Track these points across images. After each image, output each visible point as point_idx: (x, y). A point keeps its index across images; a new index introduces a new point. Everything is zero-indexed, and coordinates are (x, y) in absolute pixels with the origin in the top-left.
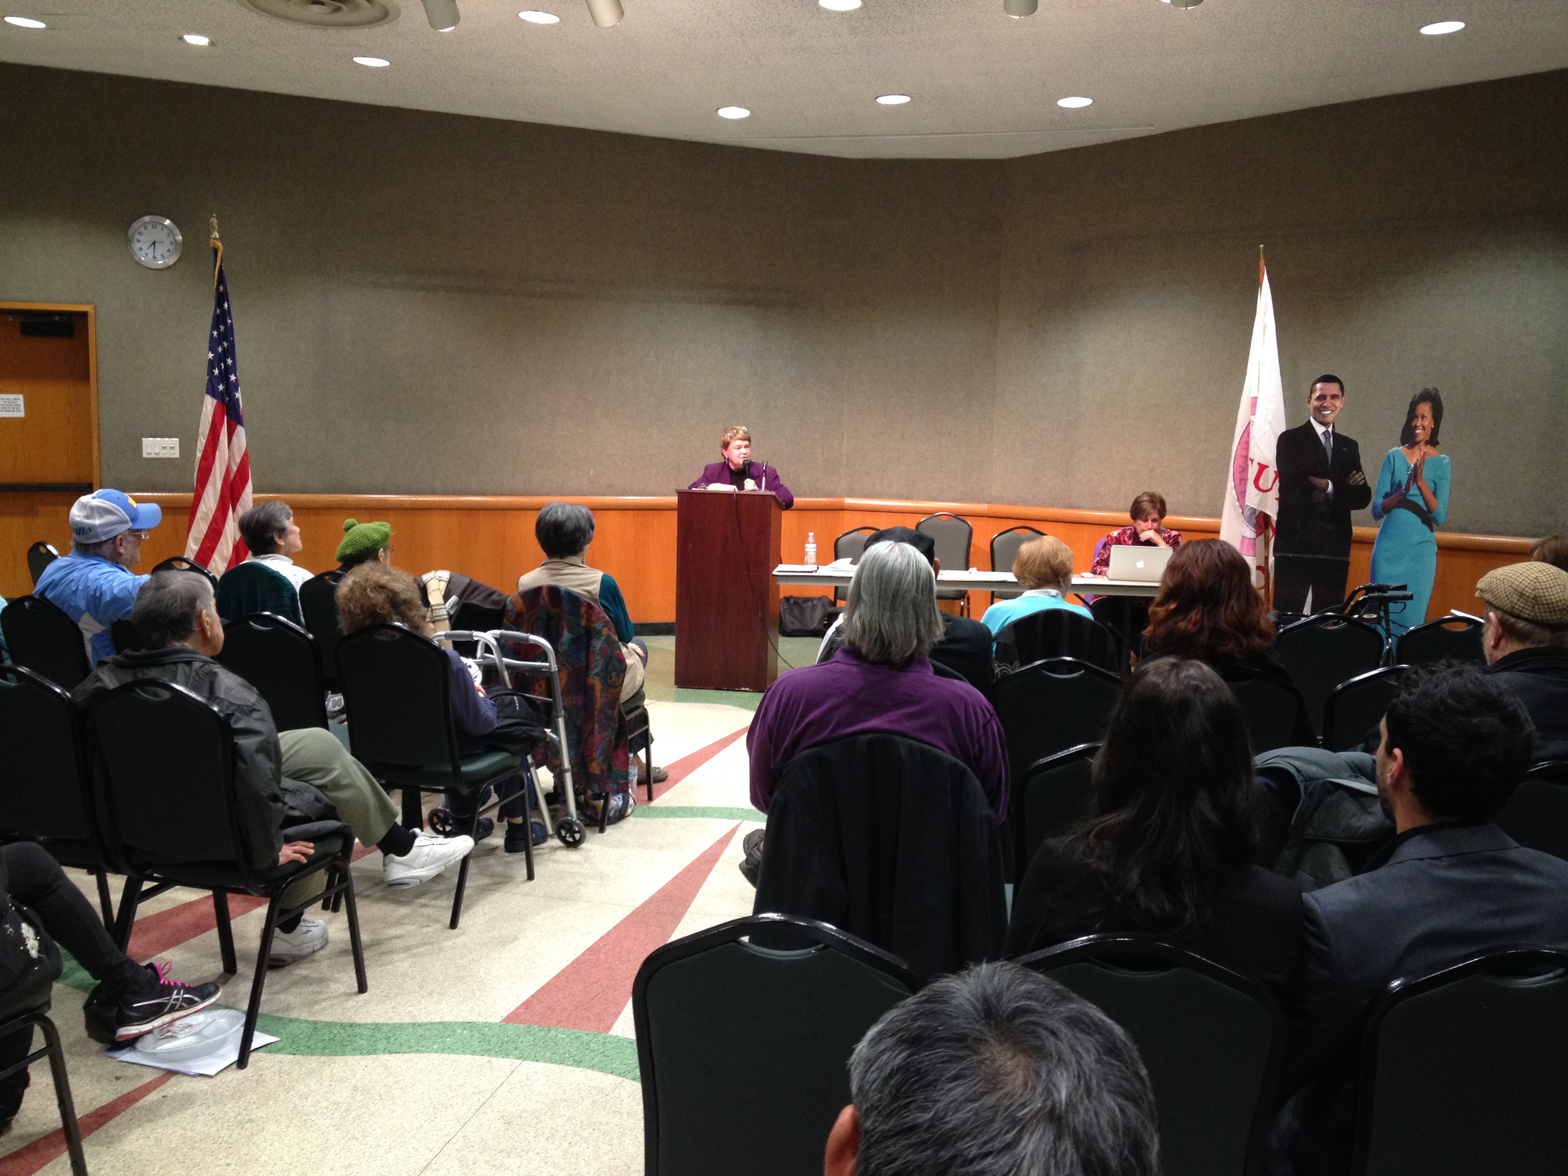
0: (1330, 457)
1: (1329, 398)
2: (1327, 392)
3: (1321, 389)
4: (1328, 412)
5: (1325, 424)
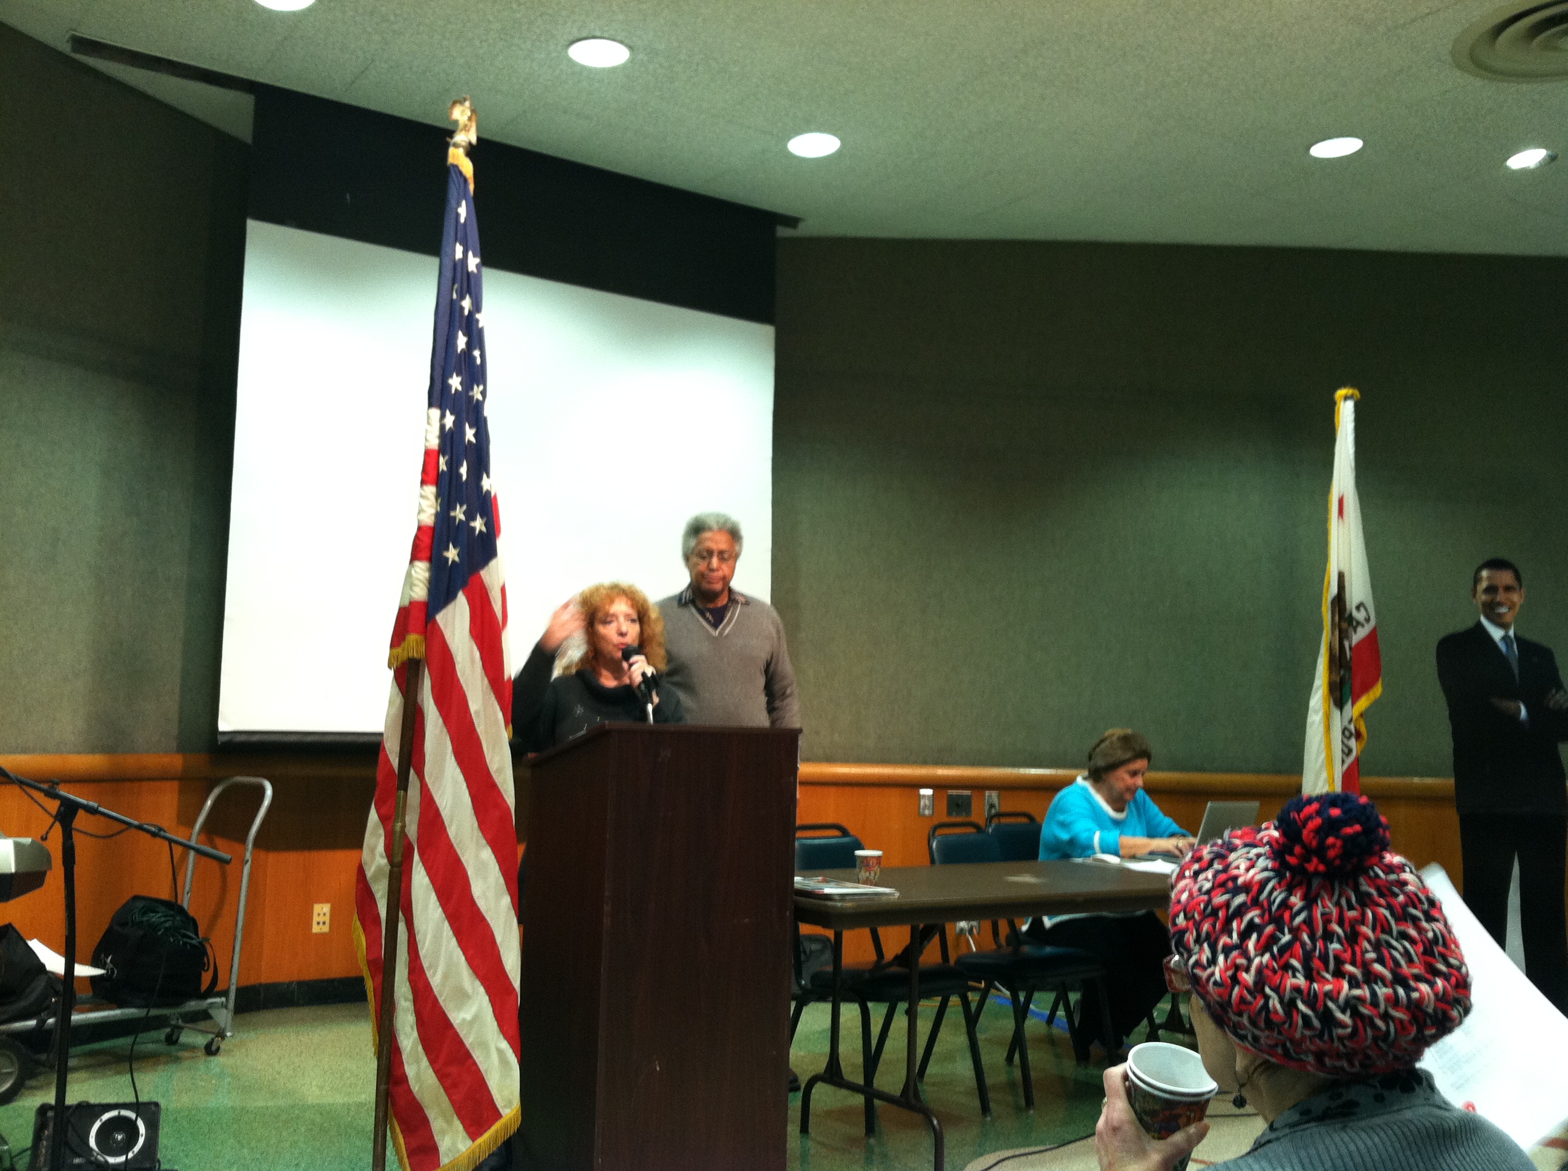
0: (1516, 671)
2: (1498, 583)
3: (1489, 578)
4: (1503, 610)
5: (1504, 626)
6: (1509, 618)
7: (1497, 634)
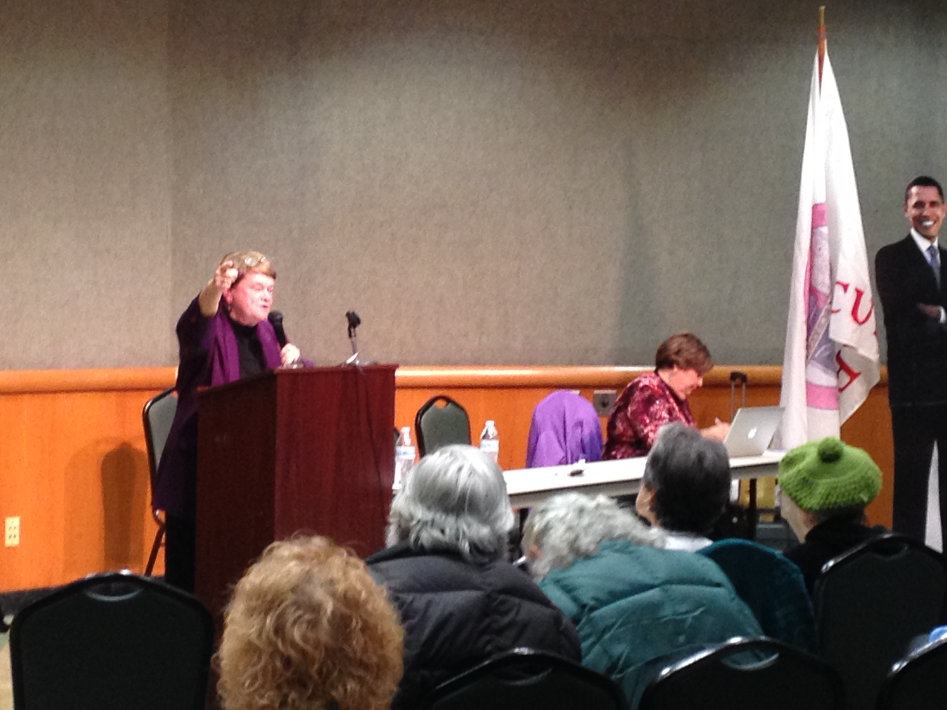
0: (938, 279)
2: (923, 198)
4: (929, 223)
5: (929, 238)
6: (933, 231)
7: (923, 245)
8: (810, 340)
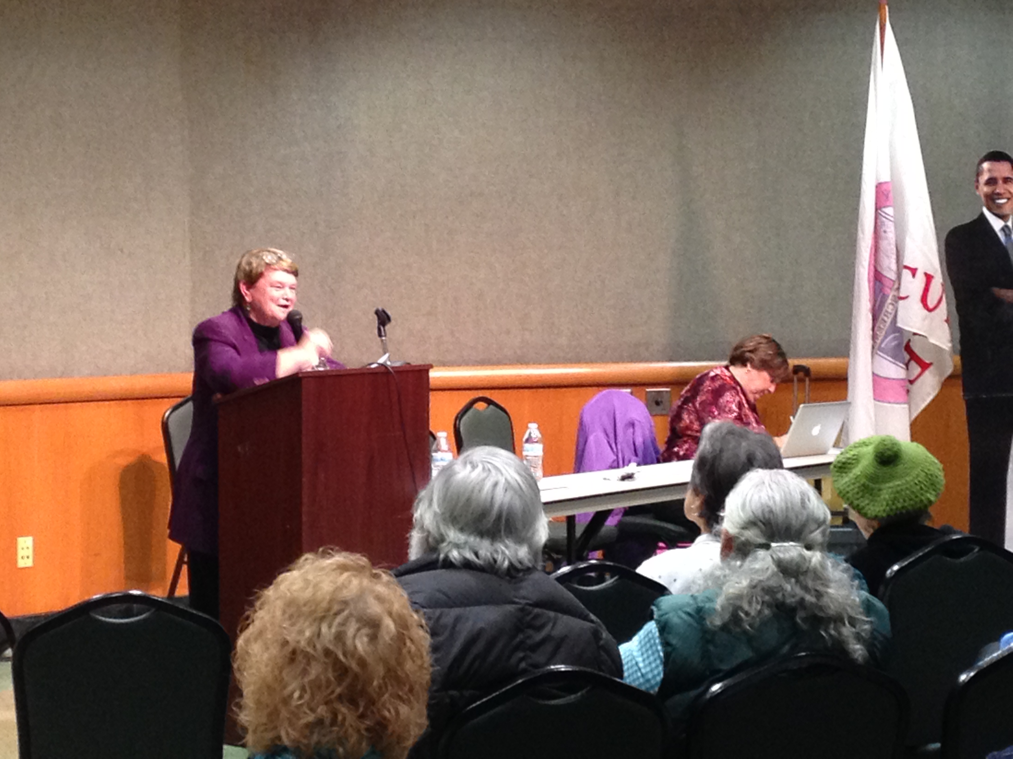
1: (1000, 182)
2: (996, 174)
4: (1002, 201)
5: (1003, 217)
7: (997, 224)
8: (876, 329)
